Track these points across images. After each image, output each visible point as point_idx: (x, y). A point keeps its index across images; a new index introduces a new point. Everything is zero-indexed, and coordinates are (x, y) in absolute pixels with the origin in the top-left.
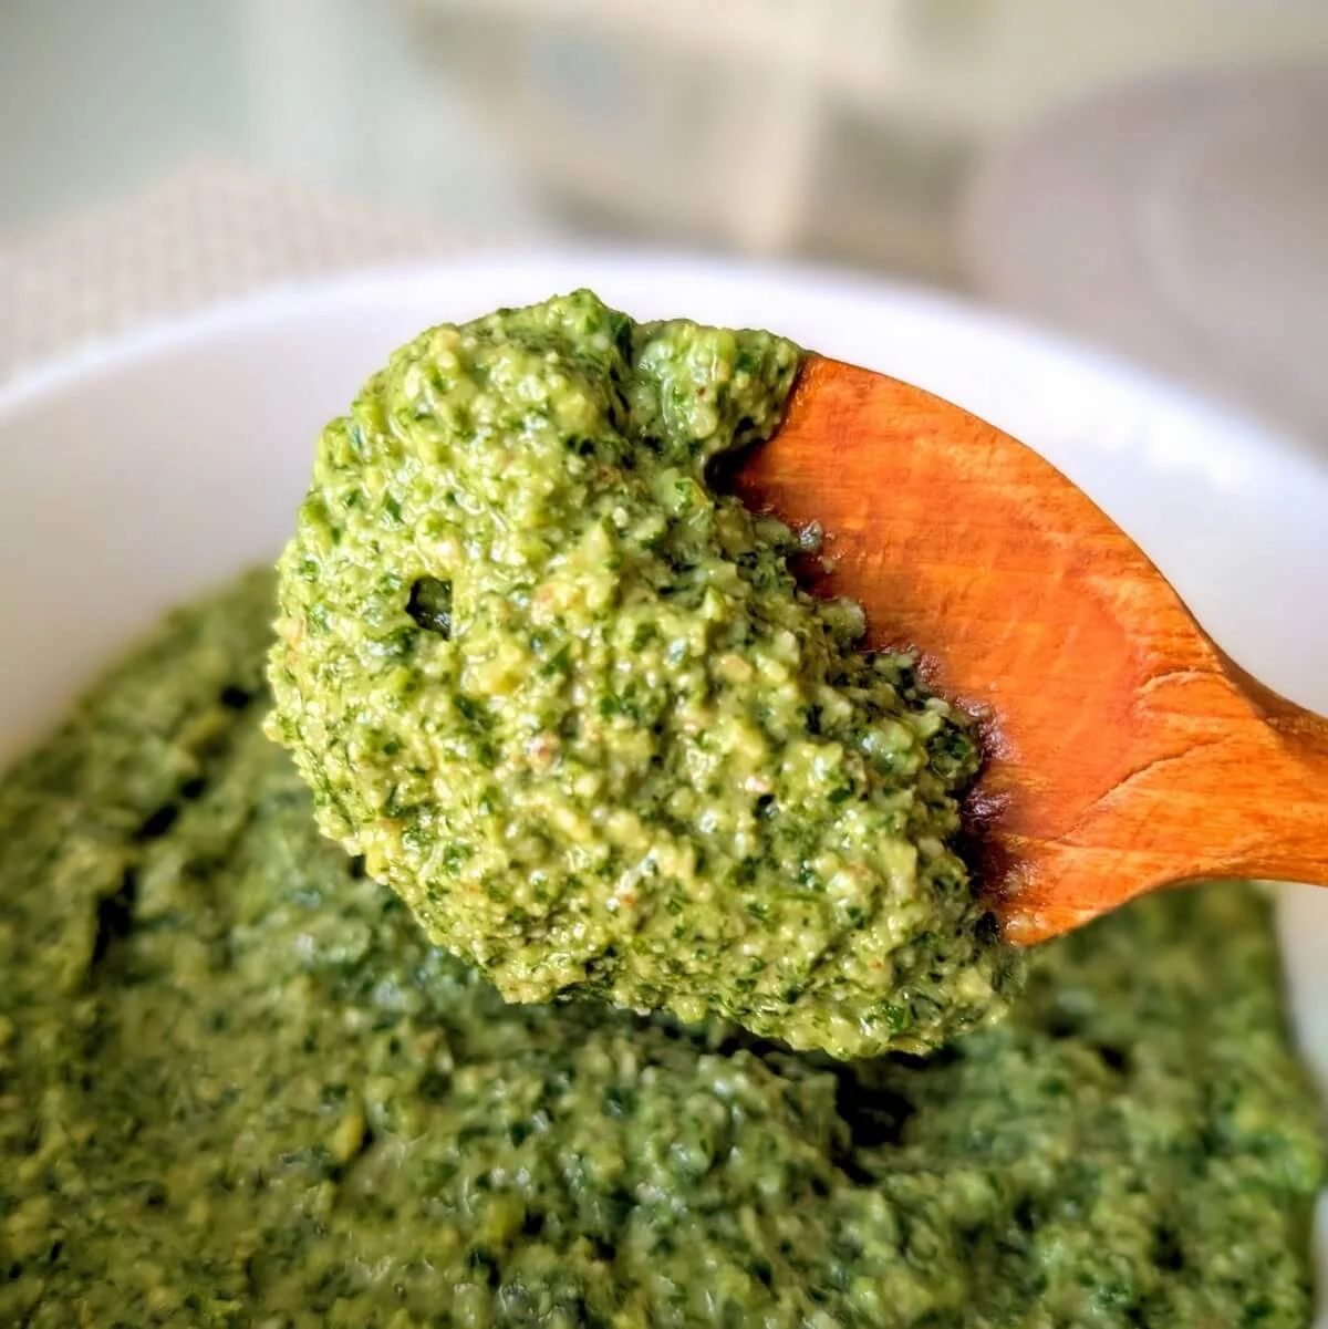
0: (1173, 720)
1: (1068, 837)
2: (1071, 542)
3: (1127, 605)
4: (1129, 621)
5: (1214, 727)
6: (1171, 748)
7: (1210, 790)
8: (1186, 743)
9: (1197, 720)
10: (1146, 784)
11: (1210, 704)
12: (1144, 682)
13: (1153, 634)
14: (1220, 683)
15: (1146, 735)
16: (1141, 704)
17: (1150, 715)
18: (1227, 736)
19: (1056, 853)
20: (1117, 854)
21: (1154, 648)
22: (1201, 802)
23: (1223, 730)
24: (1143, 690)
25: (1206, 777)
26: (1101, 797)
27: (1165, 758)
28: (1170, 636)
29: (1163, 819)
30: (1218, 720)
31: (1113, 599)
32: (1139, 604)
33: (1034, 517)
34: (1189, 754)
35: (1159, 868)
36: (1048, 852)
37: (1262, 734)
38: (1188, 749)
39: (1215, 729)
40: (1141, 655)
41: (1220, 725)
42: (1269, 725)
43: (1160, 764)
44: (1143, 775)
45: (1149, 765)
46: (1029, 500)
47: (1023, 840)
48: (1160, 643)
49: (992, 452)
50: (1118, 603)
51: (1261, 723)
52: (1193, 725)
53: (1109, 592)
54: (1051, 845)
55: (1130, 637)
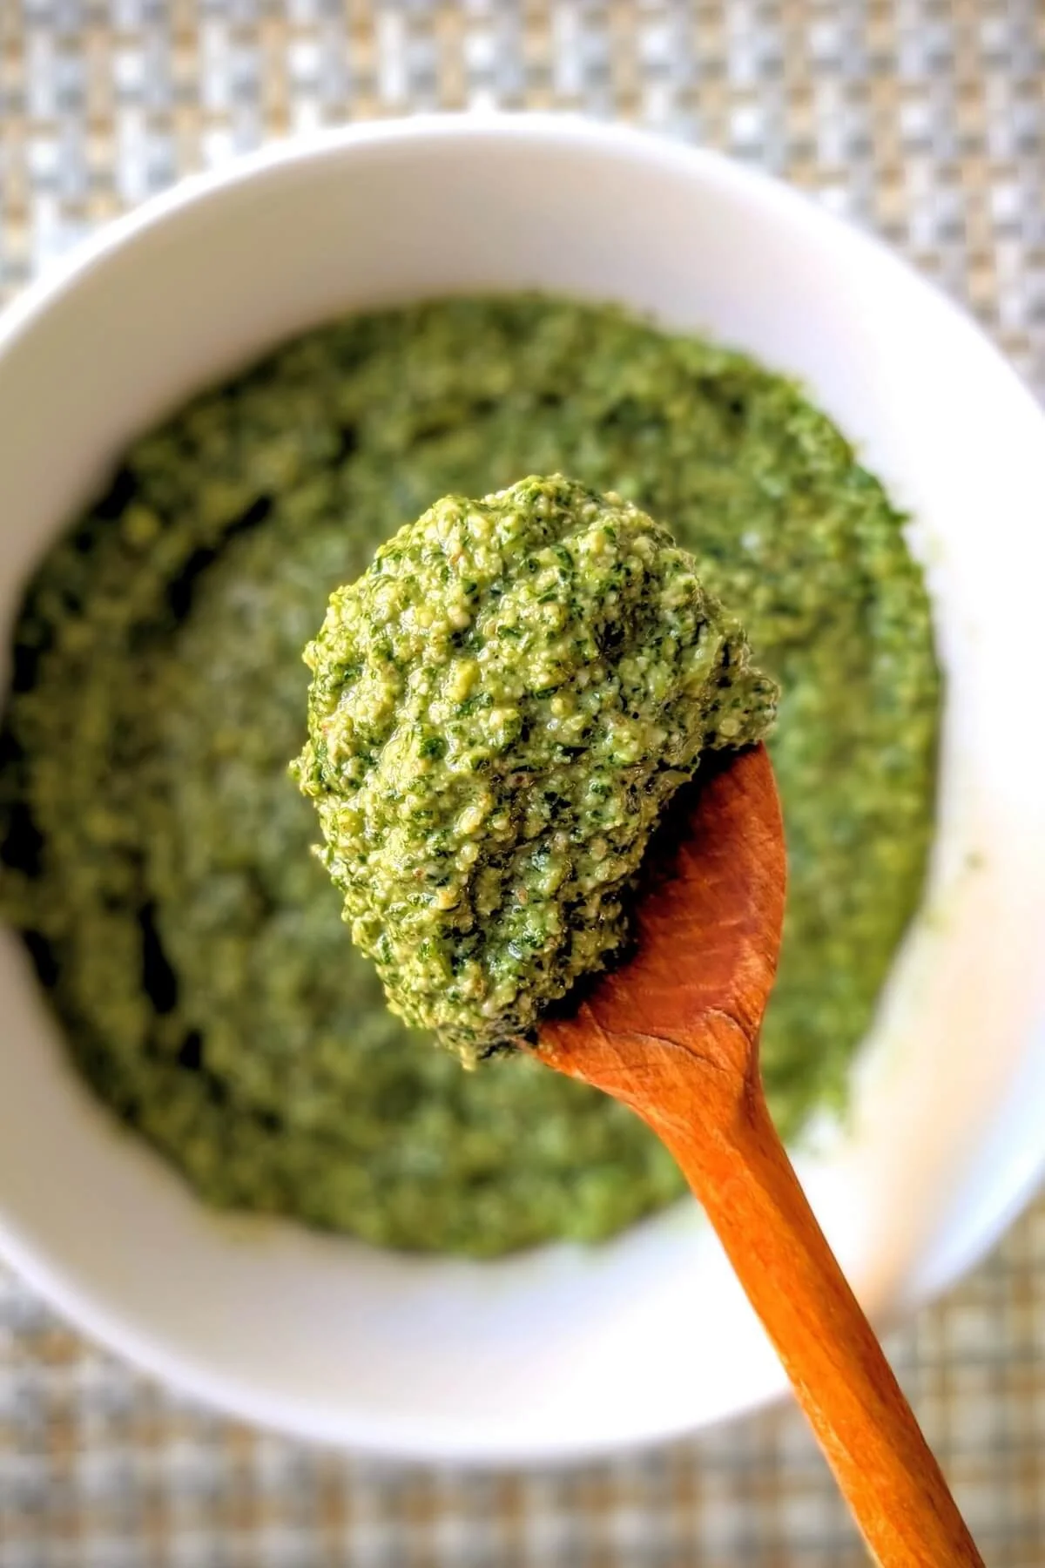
0: (709, 1038)
1: (610, 1034)
2: (756, 915)
3: (746, 969)
4: (740, 976)
5: (724, 1061)
6: (694, 1047)
7: (690, 1084)
8: (703, 1053)
9: (719, 1049)
10: (668, 1052)
11: (732, 1049)
12: (716, 1009)
13: (743, 993)
14: (746, 1044)
15: (691, 1030)
16: (705, 1015)
17: (703, 1024)
18: (723, 1069)
19: (598, 1035)
20: (621, 1065)
21: (737, 999)
22: (681, 1083)
23: (724, 1066)
24: (711, 1011)
25: (695, 1077)
26: (642, 1033)
27: (688, 1049)
28: (749, 1002)
29: (658, 1073)
30: (728, 1060)
31: (744, 959)
32: (752, 973)
33: (754, 887)
34: (699, 1059)
35: (631, 1091)
36: (594, 1031)
37: (737, 1083)
38: (702, 1057)
39: (721, 1062)
40: (728, 995)
41: (725, 1062)
42: (745, 1085)
43: (683, 1049)
44: (670, 1045)
45: (678, 1044)
46: (759, 878)
47: (588, 1012)
48: (741, 1000)
49: (770, 840)
50: (744, 964)
51: (742, 1080)
52: (715, 1049)
53: (746, 955)
54: (598, 1029)
55: (732, 983)
